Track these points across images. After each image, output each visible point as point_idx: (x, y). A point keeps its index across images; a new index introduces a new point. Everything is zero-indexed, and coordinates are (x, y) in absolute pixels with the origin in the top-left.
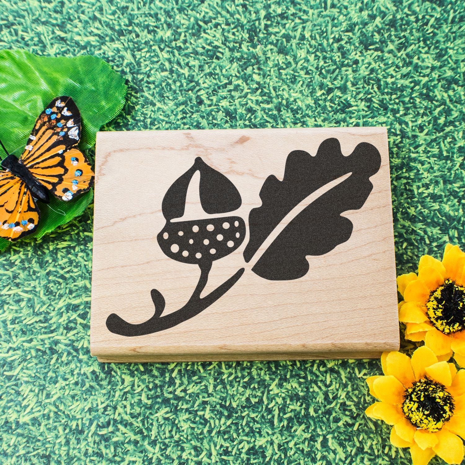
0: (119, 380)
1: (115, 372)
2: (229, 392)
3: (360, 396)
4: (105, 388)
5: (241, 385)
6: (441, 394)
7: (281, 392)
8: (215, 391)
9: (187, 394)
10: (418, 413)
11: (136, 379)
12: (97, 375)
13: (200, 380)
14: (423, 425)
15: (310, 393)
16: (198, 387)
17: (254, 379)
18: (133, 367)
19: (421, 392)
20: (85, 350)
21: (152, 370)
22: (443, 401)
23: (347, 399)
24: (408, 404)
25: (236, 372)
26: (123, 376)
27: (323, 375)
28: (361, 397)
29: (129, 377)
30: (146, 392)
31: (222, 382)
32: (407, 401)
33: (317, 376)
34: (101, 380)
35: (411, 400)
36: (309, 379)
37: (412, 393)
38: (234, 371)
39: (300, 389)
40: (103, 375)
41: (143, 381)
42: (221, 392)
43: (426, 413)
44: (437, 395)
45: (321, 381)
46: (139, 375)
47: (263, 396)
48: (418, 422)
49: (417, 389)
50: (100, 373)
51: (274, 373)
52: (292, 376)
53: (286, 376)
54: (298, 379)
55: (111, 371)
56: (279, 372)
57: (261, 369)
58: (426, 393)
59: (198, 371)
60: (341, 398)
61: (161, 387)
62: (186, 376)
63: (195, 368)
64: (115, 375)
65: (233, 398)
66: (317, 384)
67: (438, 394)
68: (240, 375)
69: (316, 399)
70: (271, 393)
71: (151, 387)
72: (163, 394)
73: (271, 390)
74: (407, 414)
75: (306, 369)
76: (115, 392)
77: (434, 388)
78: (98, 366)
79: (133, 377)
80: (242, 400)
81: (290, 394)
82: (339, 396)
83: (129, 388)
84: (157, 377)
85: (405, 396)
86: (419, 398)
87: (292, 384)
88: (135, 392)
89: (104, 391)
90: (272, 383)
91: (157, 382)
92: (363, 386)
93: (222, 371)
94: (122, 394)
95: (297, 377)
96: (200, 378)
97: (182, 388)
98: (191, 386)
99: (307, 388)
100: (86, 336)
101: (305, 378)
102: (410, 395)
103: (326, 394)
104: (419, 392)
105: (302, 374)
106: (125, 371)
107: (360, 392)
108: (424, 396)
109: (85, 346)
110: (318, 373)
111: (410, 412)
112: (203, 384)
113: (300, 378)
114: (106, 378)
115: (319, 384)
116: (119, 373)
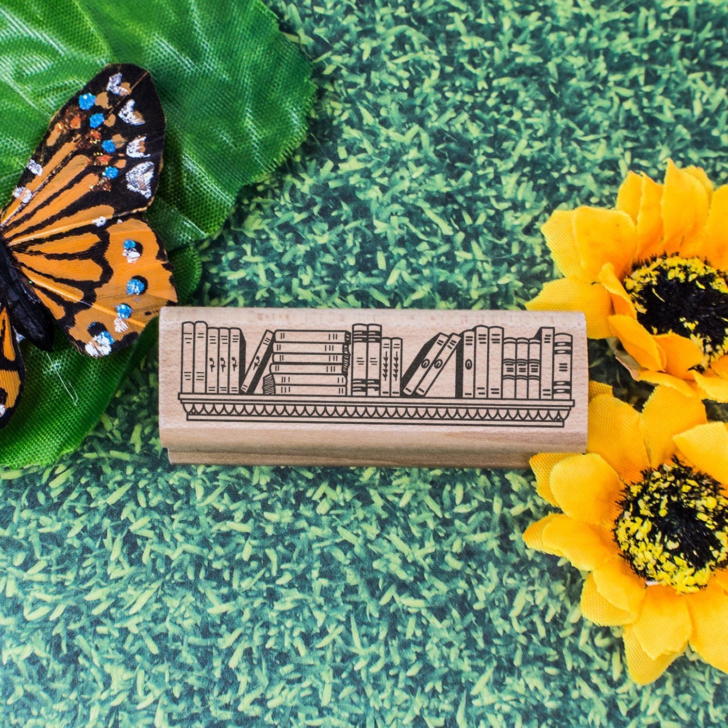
0: (98, 677)
1: (86, 657)
2: (372, 703)
3: (694, 708)
4: (62, 699)
5: (401, 685)
6: (710, 503)
7: (501, 701)
8: (337, 700)
9: (267, 710)
10: (650, 546)
11: (141, 676)
12: (42, 667)
13: (298, 675)
14: (662, 574)
15: (572, 703)
16: (295, 692)
17: (433, 669)
18: (132, 645)
19: (662, 494)
20: (10, 604)
21: (177, 652)
22: (714, 519)
23: (664, 715)
24: (629, 523)
25: (388, 653)
26: (108, 668)
27: (603, 658)
28: (697, 711)
29: (122, 668)
30: (164, 706)
31: (354, 677)
32: (627, 514)
33: (589, 660)
34: (53, 679)
35: (636, 513)
36: (569, 668)
37: (640, 496)
38: (382, 651)
39: (547, 693)
40: (56, 667)
41: (157, 679)
42: (352, 703)
43: (671, 545)
44: (699, 503)
45: (600, 671)
46: (147, 665)
47: (456, 710)
48: (650, 566)
49: (653, 487)
50: (48, 660)
51: (482, 654)
52: (526, 661)
53: (511, 661)
54: (541, 669)
55: (77, 654)
56: (493, 651)
57: (449, 645)
58: (674, 499)
59: (293, 653)
60: (649, 712)
61: (203, 693)
62: (264, 664)
63: (287, 644)
64: (87, 664)
65: (383, 718)
66: (588, 680)
67: (703, 502)
68: (397, 660)
69: (586, 715)
70: (476, 702)
71: (177, 695)
72: (208, 710)
73: (476, 697)
74: (624, 547)
75: (560, 641)
76: (89, 708)
77: (693, 487)
78: (43, 644)
79: (133, 668)
80: (405, 722)
81: (522, 706)
82: (642, 708)
83: (122, 698)
84: (191, 669)
85: (622, 503)
86: (655, 509)
87: (528, 681)
88: (139, 707)
89: (61, 707)
90: (478, 678)
91: (192, 680)
92: (703, 683)
93: (353, 650)
94: (106, 712)
95: (540, 664)
96: (299, 668)
97: (256, 694)
98: (277, 689)
99: (565, 690)
100: (10, 569)
101: (559, 664)
102: (635, 501)
103: (612, 705)
104: (657, 496)
105: (552, 654)
106: (110, 656)
107: (695, 696)
108: (667, 505)
109: (9, 594)
110: (591, 653)
111: (632, 542)
112: (306, 684)
113: (548, 664)
114: (64, 672)
115: (595, 679)
116: (96, 661)
